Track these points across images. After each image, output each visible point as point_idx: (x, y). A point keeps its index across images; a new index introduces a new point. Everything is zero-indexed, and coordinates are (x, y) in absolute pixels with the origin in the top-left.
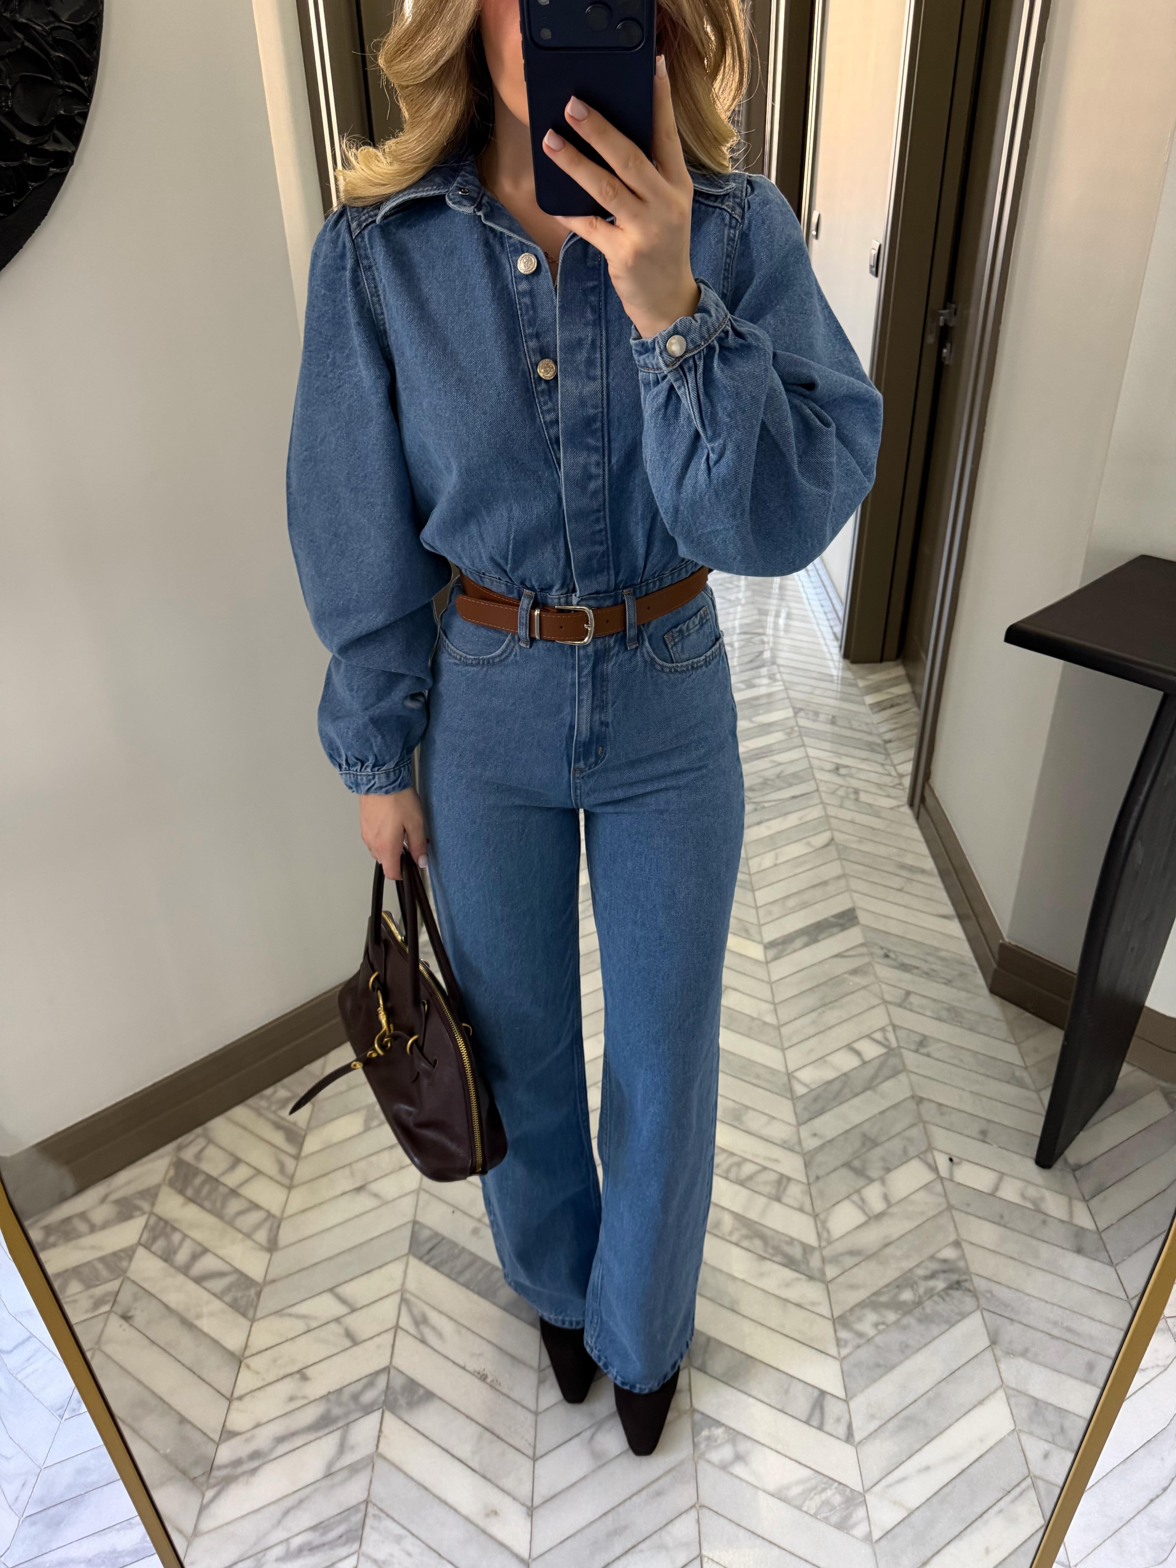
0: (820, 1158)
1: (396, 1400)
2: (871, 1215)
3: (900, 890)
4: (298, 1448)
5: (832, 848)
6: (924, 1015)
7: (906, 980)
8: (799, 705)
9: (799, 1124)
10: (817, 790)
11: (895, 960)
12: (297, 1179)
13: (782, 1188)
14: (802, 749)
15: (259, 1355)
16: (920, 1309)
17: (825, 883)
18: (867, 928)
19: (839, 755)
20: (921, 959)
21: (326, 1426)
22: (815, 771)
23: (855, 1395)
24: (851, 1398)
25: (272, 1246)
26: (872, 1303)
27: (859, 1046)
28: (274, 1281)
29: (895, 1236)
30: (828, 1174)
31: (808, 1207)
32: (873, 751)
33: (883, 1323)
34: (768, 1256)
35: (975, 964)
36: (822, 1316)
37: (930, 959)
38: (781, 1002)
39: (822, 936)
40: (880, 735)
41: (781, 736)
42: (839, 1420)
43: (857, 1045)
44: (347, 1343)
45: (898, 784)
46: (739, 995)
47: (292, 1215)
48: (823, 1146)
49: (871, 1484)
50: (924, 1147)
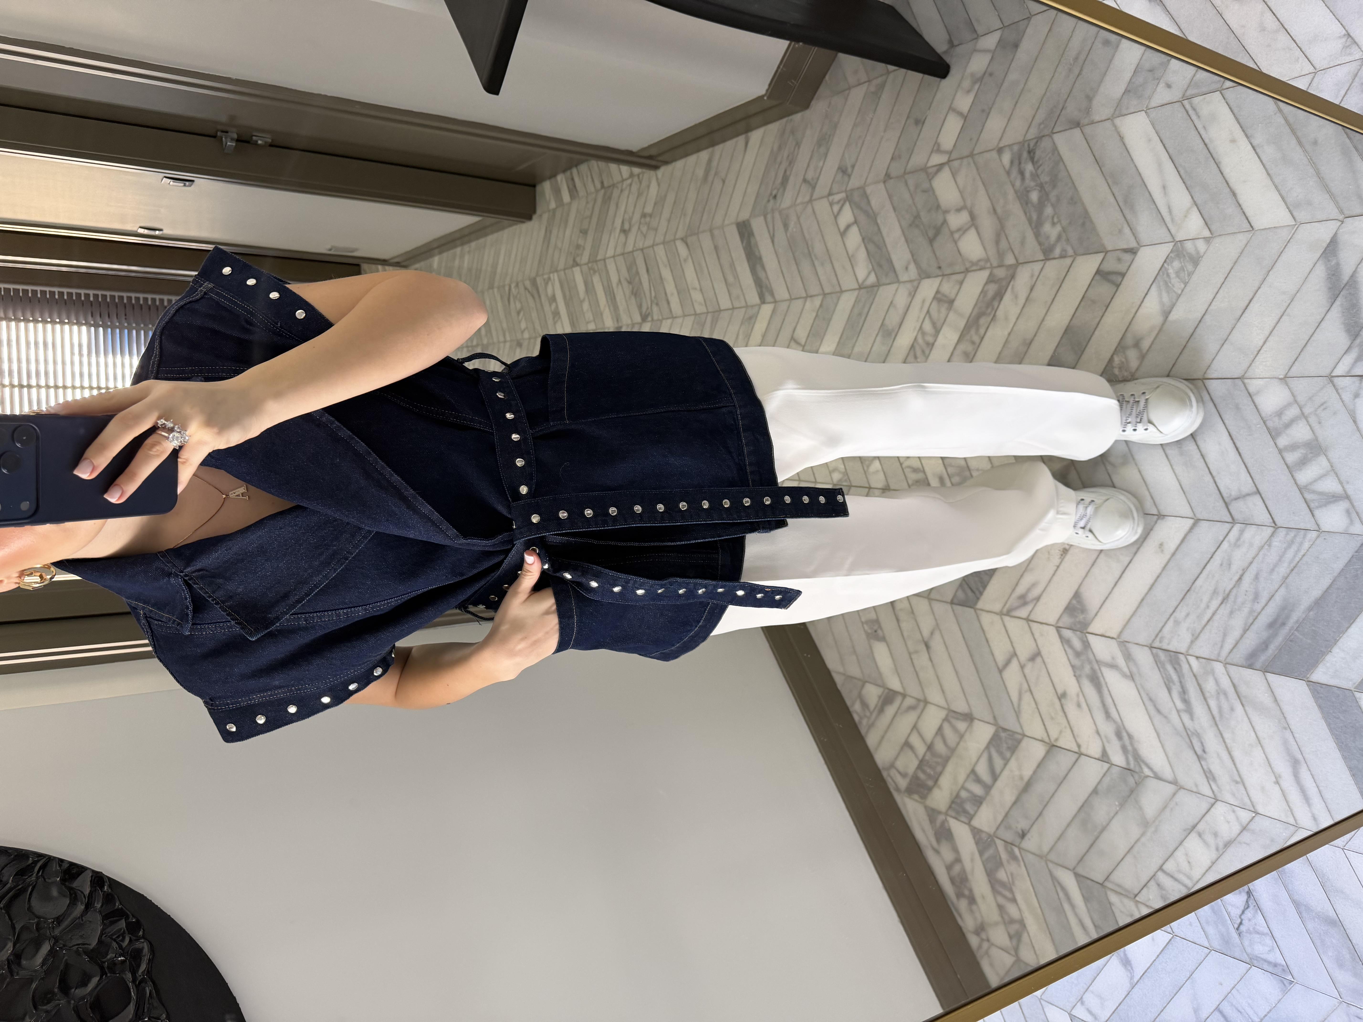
0: (924, 265)
1: (1080, 622)
2: (971, 223)
3: (724, 181)
4: (1113, 701)
5: (689, 239)
6: (822, 167)
7: (794, 182)
8: (571, 262)
9: (898, 281)
10: (642, 250)
11: (778, 190)
12: (921, 697)
13: (945, 299)
14: (607, 261)
15: (1049, 731)
16: (1046, 186)
17: (716, 248)
18: (753, 214)
19: (613, 228)
20: (779, 167)
21: (1098, 678)
22: (626, 251)
23: (1103, 245)
24: (1105, 248)
25: (969, 718)
26: (1037, 226)
27: (842, 224)
28: (995, 718)
29: (990, 205)
30: (937, 258)
31: (960, 277)
32: (610, 198)
33: (1053, 218)
35: (785, 120)
36: (1042, 269)
37: (779, 160)
38: (806, 291)
39: (757, 254)
40: (597, 191)
41: (596, 279)
42: (1119, 260)
43: (842, 228)
44: (1039, 660)
45: (639, 178)
46: (798, 327)
47: (946, 701)
48: (915, 261)
49: (1169, 235)
50: (922, 175)
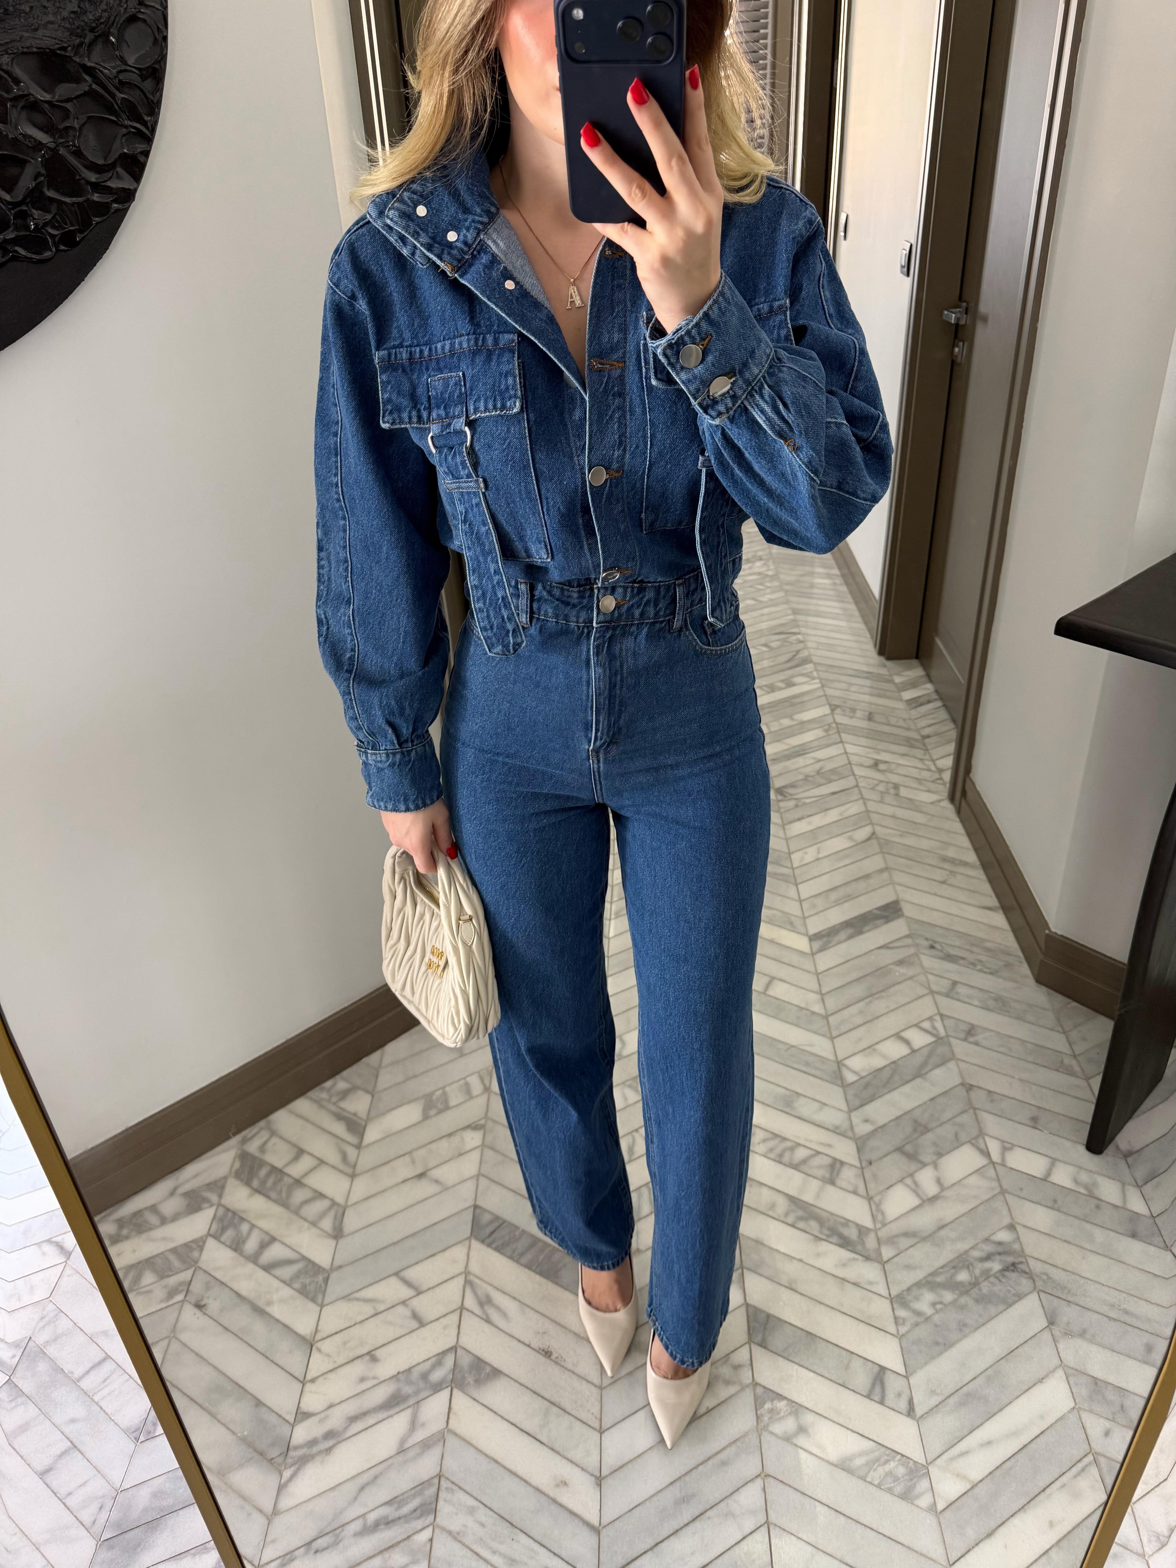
0: (872, 1143)
1: (464, 1378)
2: (925, 1198)
3: (943, 882)
4: (370, 1427)
5: (874, 842)
6: (971, 1004)
7: (952, 970)
8: (835, 702)
9: (851, 1110)
10: (857, 786)
11: (941, 951)
12: (359, 1169)
13: (835, 1173)
14: (840, 745)
15: (329, 1339)
16: (976, 1290)
17: (868, 876)
18: (911, 921)
19: (878, 751)
20: (966, 950)
21: (398, 1404)
22: (854, 767)
23: (915, 1372)
24: (911, 1374)
25: (338, 1233)
26: (929, 1283)
27: (908, 1034)
28: (340, 1267)
29: (948, 1220)
30: (881, 1158)
31: (861, 1190)
32: (912, 746)
33: (941, 1303)
34: (824, 1237)
35: (1020, 954)
36: (879, 1295)
37: (975, 949)
38: (828, 992)
39: (866, 928)
40: (919, 731)
41: (819, 733)
42: (899, 1395)
43: (905, 1034)
44: (414, 1324)
45: (938, 779)
46: (786, 986)
47: (356, 1203)
48: (875, 1130)
49: (934, 1456)
50: (975, 1133)
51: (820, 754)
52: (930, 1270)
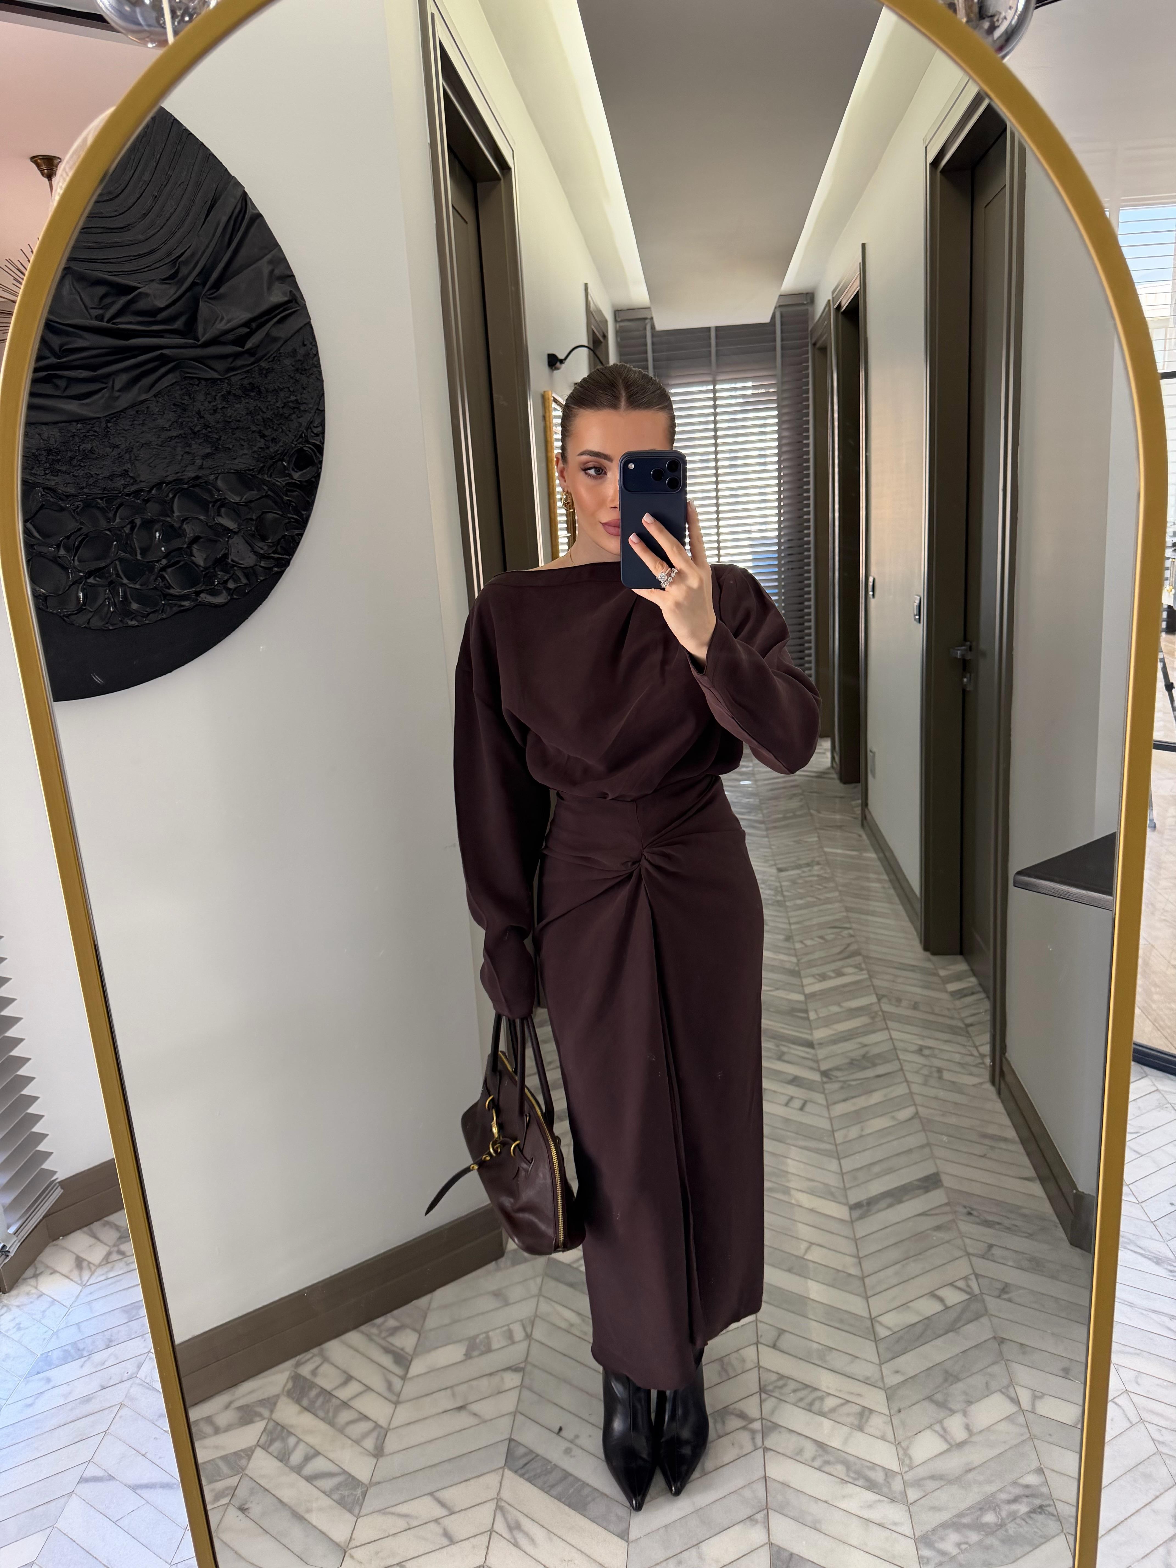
0: (901, 1392)
2: (953, 1443)
3: (984, 1156)
5: (917, 1121)
6: (1007, 1265)
7: (988, 1235)
8: (881, 993)
9: (882, 1363)
10: (902, 1069)
11: (978, 1217)
12: (404, 1396)
13: (865, 1418)
14: (886, 1032)
15: (362, 1547)
16: (1002, 1531)
17: (910, 1151)
18: (950, 1191)
20: (1003, 1216)
22: (900, 1052)
25: (378, 1453)
26: (954, 1524)
27: (944, 1293)
28: (379, 1482)
29: (977, 1463)
30: (910, 1407)
31: (890, 1436)
32: (955, 1033)
33: (966, 1543)
34: (851, 1480)
35: (1057, 1221)
36: (904, 1535)
37: (1011, 1215)
38: (866, 1256)
39: (907, 1197)
40: (962, 1020)
41: (865, 1020)
43: (940, 1293)
44: (445, 1541)
45: (980, 1064)
46: (824, 1250)
47: (398, 1427)
48: (905, 1382)
50: (1005, 1382)
51: (866, 1040)
52: (955, 1512)
